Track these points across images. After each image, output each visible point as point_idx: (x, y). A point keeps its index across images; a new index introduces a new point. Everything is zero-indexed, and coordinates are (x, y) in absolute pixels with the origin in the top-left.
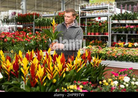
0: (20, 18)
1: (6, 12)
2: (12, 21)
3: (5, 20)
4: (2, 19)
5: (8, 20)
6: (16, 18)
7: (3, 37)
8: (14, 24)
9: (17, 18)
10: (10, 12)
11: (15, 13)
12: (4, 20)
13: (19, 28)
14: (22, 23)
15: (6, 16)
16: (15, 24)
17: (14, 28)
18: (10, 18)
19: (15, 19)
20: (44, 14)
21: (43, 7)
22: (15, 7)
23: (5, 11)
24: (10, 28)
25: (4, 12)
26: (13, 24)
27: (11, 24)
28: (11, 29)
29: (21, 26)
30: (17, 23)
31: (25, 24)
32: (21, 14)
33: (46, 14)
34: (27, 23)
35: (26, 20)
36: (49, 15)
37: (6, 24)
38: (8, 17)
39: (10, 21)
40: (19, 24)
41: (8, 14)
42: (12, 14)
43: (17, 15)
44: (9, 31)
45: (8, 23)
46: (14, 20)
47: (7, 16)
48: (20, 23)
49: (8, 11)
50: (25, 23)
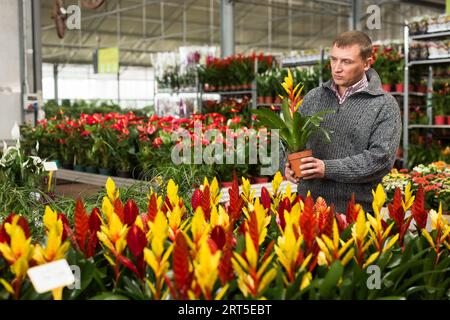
0: (214, 70)
1: (172, 54)
2: (187, 81)
3: (169, 78)
4: (161, 74)
5: (176, 77)
6: (199, 71)
7: (151, 133)
8: (195, 89)
9: (203, 70)
10: (184, 53)
11: (197, 56)
12: (165, 77)
13: (208, 102)
14: (217, 86)
15: (171, 67)
16: (198, 91)
17: (196, 103)
18: (182, 72)
19: (196, 74)
20: (290, 58)
21: (294, 34)
22: (205, 37)
23: (169, 52)
24: (181, 104)
25: (166, 54)
26: (192, 91)
27: (187, 89)
28: (185, 107)
29: (216, 97)
30: (203, 87)
31: (229, 90)
32: (216, 60)
33: (295, 57)
34: (233, 87)
35: (231, 77)
36: (304, 60)
37: (170, 90)
38: (177, 68)
39: (182, 82)
40: (208, 92)
41: (177, 59)
42: (189, 61)
43: (203, 61)
44: (178, 111)
45: (176, 88)
46: (194, 77)
47: (174, 65)
48: (213, 88)
49: (178, 52)
50: (227, 88)
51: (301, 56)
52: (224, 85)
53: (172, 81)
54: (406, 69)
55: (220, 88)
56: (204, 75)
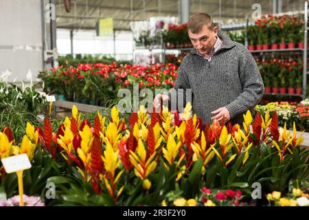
0: (173, 33)
1: (145, 23)
2: (155, 41)
3: (143, 40)
4: (137, 36)
5: (148, 38)
6: (163, 34)
7: (123, 77)
8: (161, 46)
9: (166, 33)
10: (153, 21)
11: (162, 24)
12: (140, 39)
13: (170, 55)
14: (175, 45)
15: (145, 32)
16: (163, 48)
17: (161, 56)
18: (152, 35)
19: (161, 36)
20: (227, 24)
21: (238, 7)
23: (143, 21)
24: (151, 57)
25: (141, 22)
26: (158, 48)
27: (155, 47)
28: (153, 59)
29: (176, 52)
30: (166, 45)
31: (183, 48)
32: (175, 26)
33: (231, 24)
34: (186, 45)
35: (185, 38)
36: (238, 26)
37: (143, 47)
38: (149, 32)
39: (152, 42)
40: (169, 48)
41: (148, 26)
42: (157, 27)
43: (166, 27)
44: (149, 62)
45: (148, 46)
46: (160, 38)
47: (147, 30)
48: (173, 46)
49: (149, 21)
50: (182, 46)
51: (236, 23)
52: (180, 43)
53: (145, 41)
54: (306, 31)
55: (178, 46)
56: (167, 37)
